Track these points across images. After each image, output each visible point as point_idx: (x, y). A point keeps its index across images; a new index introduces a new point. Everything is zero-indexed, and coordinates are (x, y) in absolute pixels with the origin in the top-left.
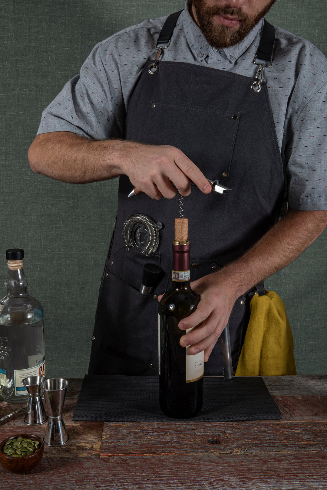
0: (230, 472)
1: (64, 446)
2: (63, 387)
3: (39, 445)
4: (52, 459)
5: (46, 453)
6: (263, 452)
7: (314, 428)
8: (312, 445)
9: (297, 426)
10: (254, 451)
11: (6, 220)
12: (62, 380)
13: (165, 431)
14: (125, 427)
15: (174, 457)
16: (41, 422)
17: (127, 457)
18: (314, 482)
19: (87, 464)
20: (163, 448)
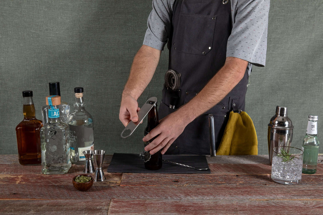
0: (181, 193)
1: (103, 182)
2: (103, 153)
3: (91, 179)
4: (97, 186)
5: (94, 184)
6: (198, 186)
7: (226, 177)
8: (223, 183)
9: (217, 176)
10: (194, 185)
11: (72, 73)
12: (102, 151)
13: (152, 177)
14: (133, 175)
15: (155, 187)
16: (92, 172)
17: (133, 186)
18: (219, 197)
19: (113, 189)
20: (151, 183)
